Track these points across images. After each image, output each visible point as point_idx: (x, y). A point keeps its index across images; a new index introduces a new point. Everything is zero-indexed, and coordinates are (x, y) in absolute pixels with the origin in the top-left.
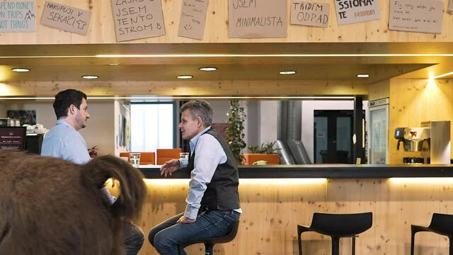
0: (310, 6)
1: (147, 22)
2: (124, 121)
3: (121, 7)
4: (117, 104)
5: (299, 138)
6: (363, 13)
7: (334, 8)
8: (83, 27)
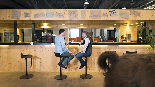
0: (105, 13)
1: (75, 16)
2: (70, 32)
3: (70, 13)
4: (69, 29)
5: (104, 35)
6: (114, 15)
7: (109, 14)
8: (63, 17)
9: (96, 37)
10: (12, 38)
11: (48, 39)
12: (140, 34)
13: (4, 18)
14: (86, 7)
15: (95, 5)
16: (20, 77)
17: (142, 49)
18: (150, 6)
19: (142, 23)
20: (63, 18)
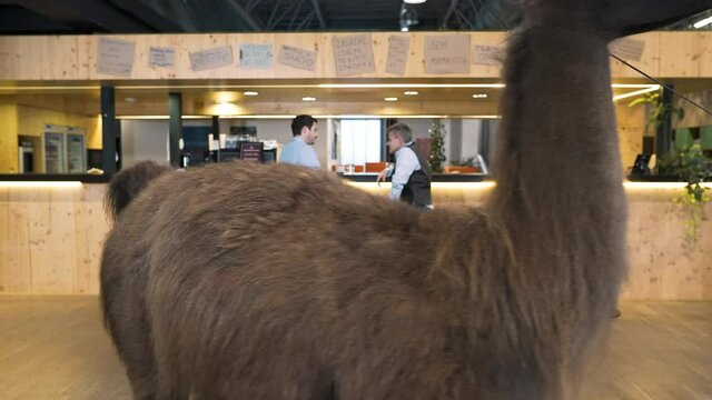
1: (361, 61)
2: (336, 136)
3: (341, 49)
8: (310, 64)
9: (461, 163)
13: (65, 73)
14: (412, 19)
17: (651, 204)
19: (657, 91)
20: (312, 71)
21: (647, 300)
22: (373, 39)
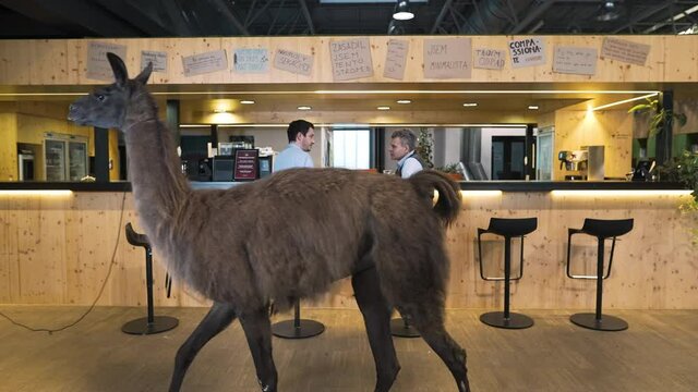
0: (490, 53)
1: (359, 66)
2: (329, 144)
3: (338, 53)
5: (479, 160)
6: (532, 59)
7: (509, 55)
8: (307, 69)
9: (444, 169)
10: (77, 167)
11: (241, 166)
12: (646, 154)
13: (53, 78)
15: (442, 25)
16: (121, 325)
17: (654, 211)
18: (691, 27)
19: (657, 97)
20: (308, 75)
21: (650, 309)
22: (372, 43)
